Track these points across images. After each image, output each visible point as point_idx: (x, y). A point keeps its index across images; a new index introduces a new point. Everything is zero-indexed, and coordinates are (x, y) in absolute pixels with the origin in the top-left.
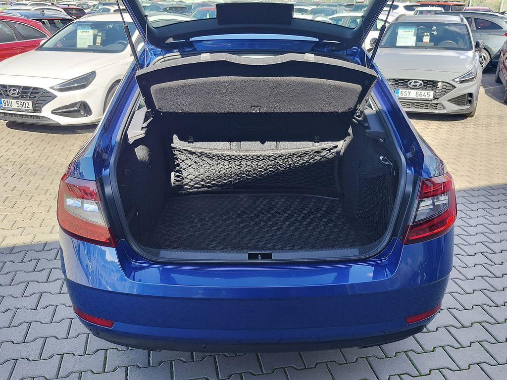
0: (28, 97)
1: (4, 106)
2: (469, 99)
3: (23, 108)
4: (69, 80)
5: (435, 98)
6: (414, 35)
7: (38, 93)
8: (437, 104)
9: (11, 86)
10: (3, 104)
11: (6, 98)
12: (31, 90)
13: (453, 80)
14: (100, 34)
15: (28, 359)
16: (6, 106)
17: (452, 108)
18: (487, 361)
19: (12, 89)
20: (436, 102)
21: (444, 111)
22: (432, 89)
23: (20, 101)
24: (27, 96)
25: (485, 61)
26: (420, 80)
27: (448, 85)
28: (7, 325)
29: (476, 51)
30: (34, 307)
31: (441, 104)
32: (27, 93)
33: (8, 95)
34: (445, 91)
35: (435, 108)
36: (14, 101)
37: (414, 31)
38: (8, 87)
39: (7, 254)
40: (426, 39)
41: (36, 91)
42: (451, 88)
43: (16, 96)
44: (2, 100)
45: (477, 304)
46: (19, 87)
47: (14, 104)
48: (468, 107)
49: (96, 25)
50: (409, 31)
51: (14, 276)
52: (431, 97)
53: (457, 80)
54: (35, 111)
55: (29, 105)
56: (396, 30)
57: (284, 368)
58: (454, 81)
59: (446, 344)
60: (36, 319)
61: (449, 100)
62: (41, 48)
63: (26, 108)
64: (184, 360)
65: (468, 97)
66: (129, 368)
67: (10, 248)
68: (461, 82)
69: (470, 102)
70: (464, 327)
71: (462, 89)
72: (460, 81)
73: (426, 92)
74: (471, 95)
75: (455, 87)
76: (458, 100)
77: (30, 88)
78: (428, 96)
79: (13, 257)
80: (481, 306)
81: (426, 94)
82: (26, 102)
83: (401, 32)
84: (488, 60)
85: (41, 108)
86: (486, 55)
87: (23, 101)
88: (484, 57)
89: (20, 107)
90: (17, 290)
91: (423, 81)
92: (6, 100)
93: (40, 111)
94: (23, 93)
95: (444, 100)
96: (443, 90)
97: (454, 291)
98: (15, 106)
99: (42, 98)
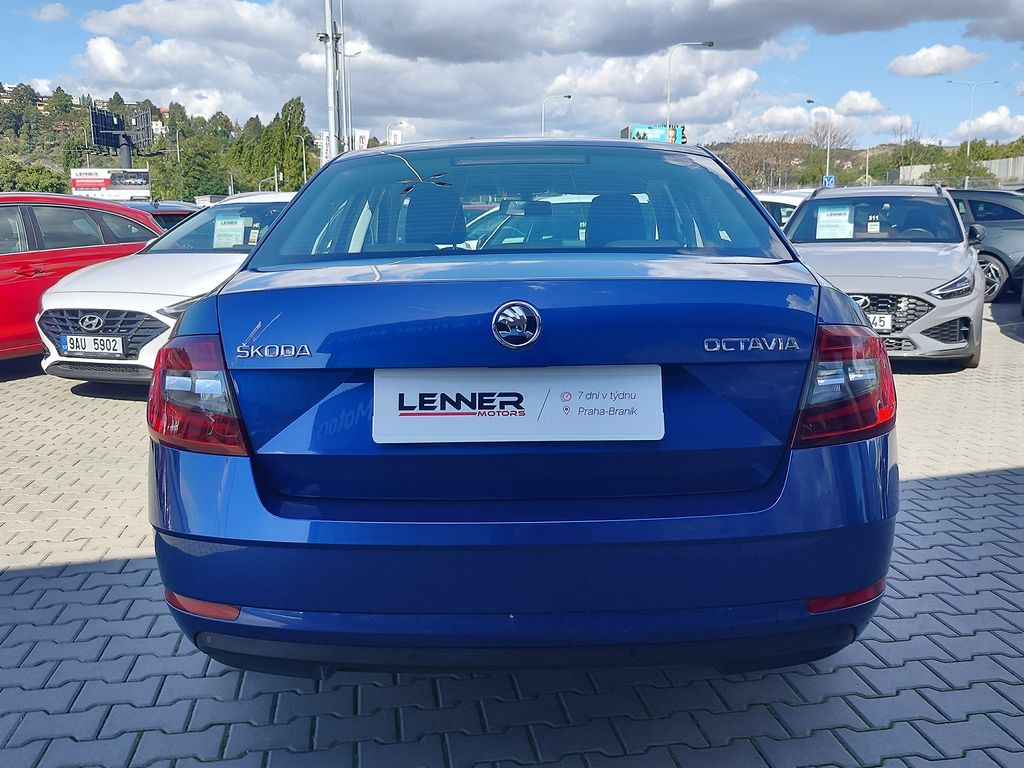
0: (116, 330)
1: (70, 349)
2: (964, 329)
3: (106, 350)
4: (193, 298)
5: (896, 329)
6: (850, 221)
7: (135, 322)
8: (901, 340)
9: (86, 311)
10: (69, 345)
11: (75, 334)
12: (122, 318)
13: (928, 293)
14: (257, 225)
15: (73, 738)
16: (74, 350)
17: (930, 347)
18: (1002, 745)
19: (88, 317)
20: (897, 335)
21: (916, 353)
22: (889, 313)
23: (99, 338)
24: (113, 329)
25: (997, 280)
26: (865, 295)
27: (919, 303)
28: (39, 684)
29: (970, 245)
30: (94, 657)
31: (908, 340)
32: (114, 322)
33: (79, 329)
34: (914, 315)
35: (898, 347)
36: (89, 340)
37: (848, 213)
38: (80, 313)
39: (51, 577)
40: (874, 228)
41: (132, 317)
42: (926, 308)
43: (93, 328)
44: (69, 337)
45: (983, 651)
46: (100, 312)
47: (89, 344)
48: (963, 345)
49: (248, 210)
50: (840, 214)
51: (62, 611)
52: (888, 326)
53: (936, 292)
54: (127, 356)
55: (117, 344)
56: (815, 214)
57: (582, 756)
58: (930, 295)
59: (916, 716)
60: (97, 675)
61: (922, 332)
62: (148, 250)
63: (111, 351)
64: (381, 740)
65: (960, 327)
66: (270, 753)
67: (59, 567)
68: (944, 297)
69: (966, 335)
70: (953, 688)
71: (947, 311)
72: (941, 295)
73: (878, 316)
74: (966, 321)
75: (933, 306)
76: (942, 332)
77: (121, 312)
78: (882, 323)
79: (62, 582)
80: (991, 655)
81: (877, 320)
82: (111, 339)
83: (823, 216)
84: (1005, 276)
85: (137, 350)
86: (1000, 268)
87: (105, 339)
88: (996, 271)
89: (100, 350)
90: (64, 632)
91: (869, 295)
92: (74, 338)
93: (136, 356)
94: (106, 323)
95: (912, 332)
96: (910, 312)
97: (933, 630)
98: (90, 347)
99: (141, 332)
